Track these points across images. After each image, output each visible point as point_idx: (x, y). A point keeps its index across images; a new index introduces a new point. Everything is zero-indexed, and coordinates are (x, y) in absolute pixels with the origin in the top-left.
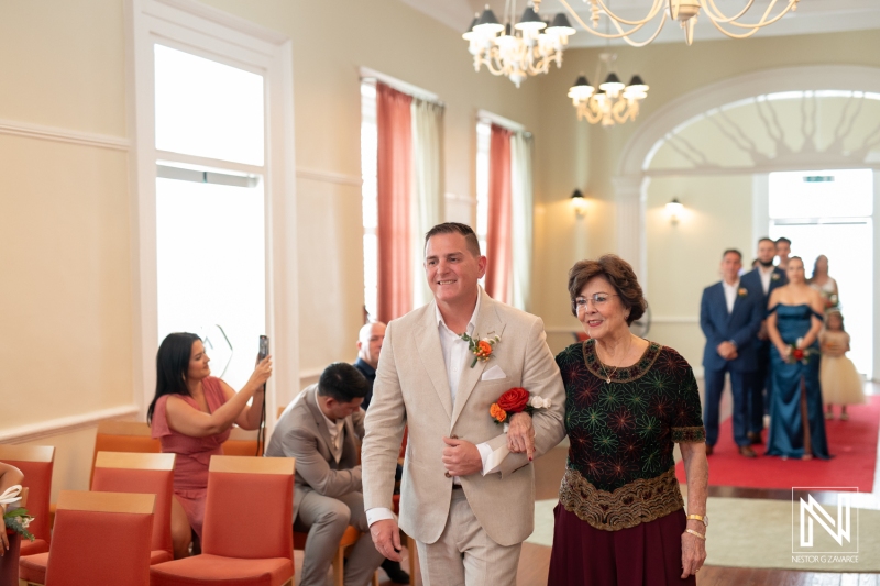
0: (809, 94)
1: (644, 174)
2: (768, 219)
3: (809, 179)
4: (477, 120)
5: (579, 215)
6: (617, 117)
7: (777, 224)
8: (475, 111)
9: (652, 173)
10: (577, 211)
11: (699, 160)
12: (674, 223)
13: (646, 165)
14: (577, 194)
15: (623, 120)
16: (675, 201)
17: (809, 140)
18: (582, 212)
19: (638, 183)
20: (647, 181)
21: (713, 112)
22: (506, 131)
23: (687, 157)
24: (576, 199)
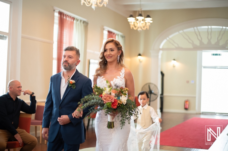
0: (210, 27)
1: (160, 49)
2: (202, 66)
3: (213, 55)
4: (104, 29)
5: (140, 62)
6: (143, 28)
7: (204, 68)
8: (103, 26)
9: (163, 49)
10: (140, 60)
11: (176, 45)
12: (174, 66)
13: (161, 47)
14: (140, 55)
15: (145, 29)
16: (174, 60)
17: (209, 41)
18: (141, 60)
19: (158, 52)
20: (161, 52)
21: (181, 32)
22: (114, 34)
23: (173, 45)
24: (139, 56)
